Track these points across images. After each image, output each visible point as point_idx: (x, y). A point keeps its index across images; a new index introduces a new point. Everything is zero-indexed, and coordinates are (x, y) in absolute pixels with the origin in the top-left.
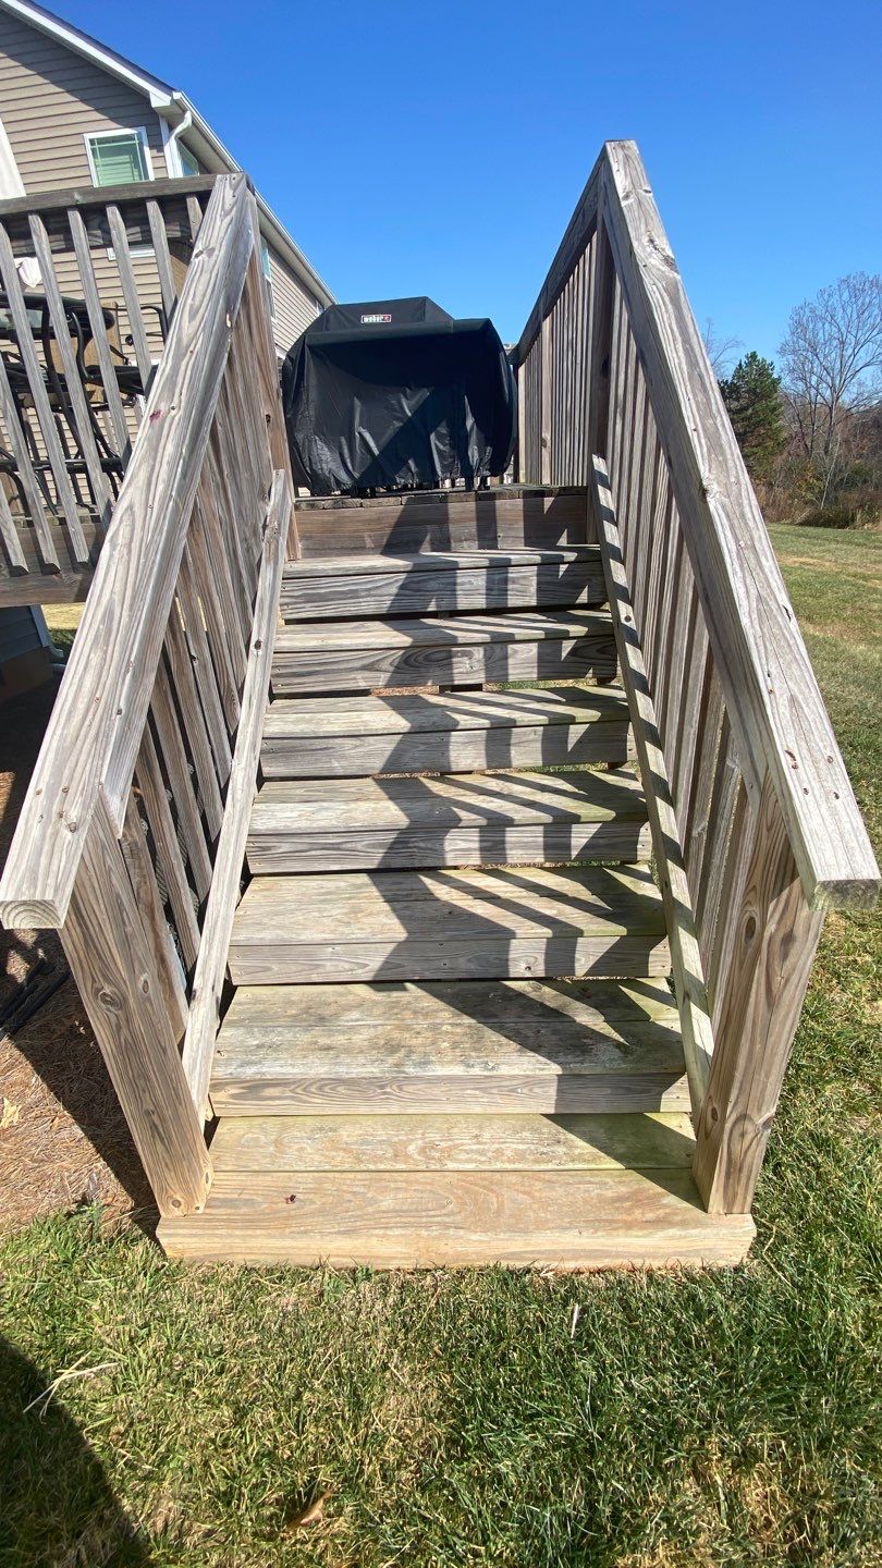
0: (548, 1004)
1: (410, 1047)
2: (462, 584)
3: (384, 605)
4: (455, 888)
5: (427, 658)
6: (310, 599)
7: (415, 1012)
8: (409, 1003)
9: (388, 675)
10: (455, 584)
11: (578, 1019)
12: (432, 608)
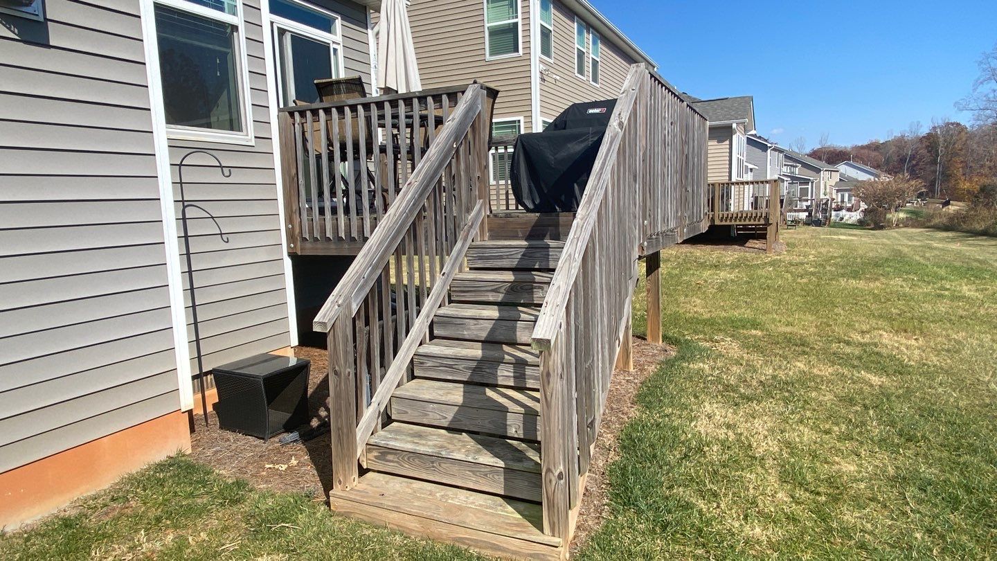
2: (552, 255)
3: (514, 263)
5: (521, 288)
6: (481, 258)
9: (503, 295)
10: (549, 255)
12: (537, 267)
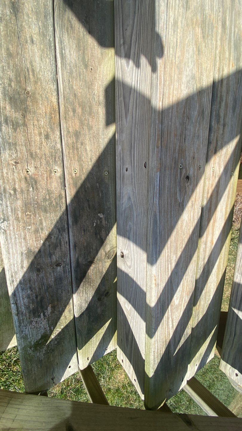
0: (92, 268)
1: (25, 125)
4: (219, 182)
7: (77, 134)
8: (90, 128)
11: (75, 296)
